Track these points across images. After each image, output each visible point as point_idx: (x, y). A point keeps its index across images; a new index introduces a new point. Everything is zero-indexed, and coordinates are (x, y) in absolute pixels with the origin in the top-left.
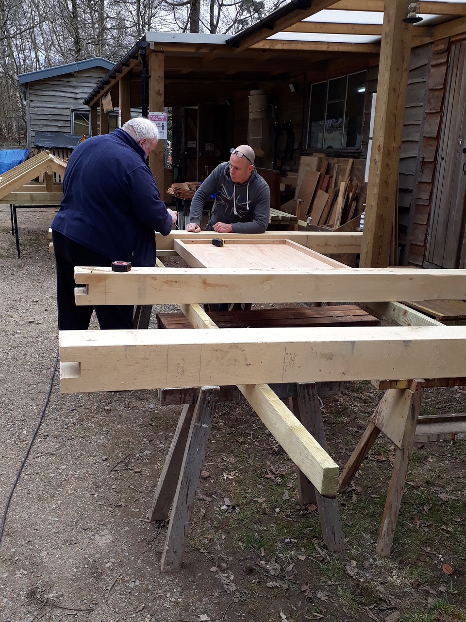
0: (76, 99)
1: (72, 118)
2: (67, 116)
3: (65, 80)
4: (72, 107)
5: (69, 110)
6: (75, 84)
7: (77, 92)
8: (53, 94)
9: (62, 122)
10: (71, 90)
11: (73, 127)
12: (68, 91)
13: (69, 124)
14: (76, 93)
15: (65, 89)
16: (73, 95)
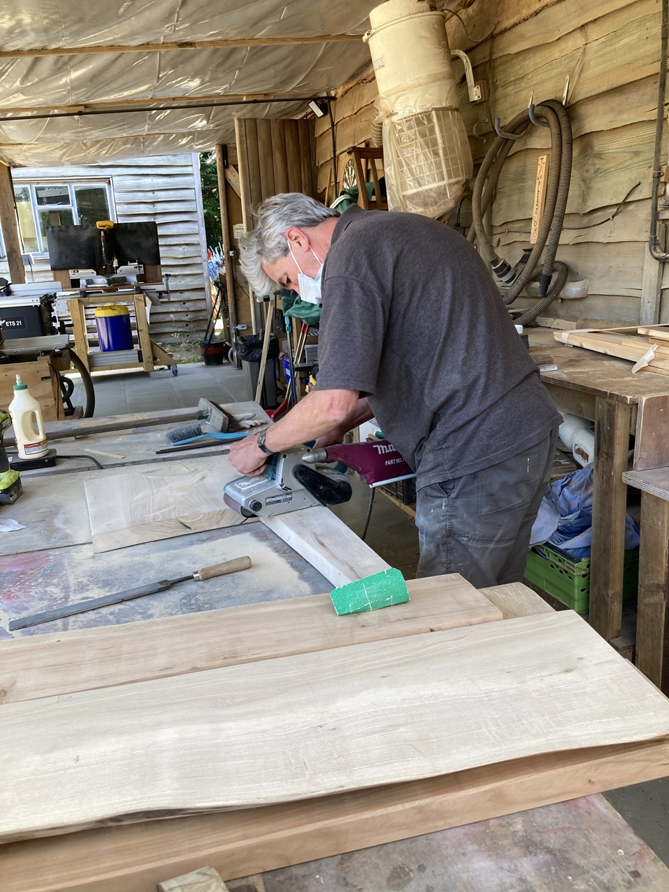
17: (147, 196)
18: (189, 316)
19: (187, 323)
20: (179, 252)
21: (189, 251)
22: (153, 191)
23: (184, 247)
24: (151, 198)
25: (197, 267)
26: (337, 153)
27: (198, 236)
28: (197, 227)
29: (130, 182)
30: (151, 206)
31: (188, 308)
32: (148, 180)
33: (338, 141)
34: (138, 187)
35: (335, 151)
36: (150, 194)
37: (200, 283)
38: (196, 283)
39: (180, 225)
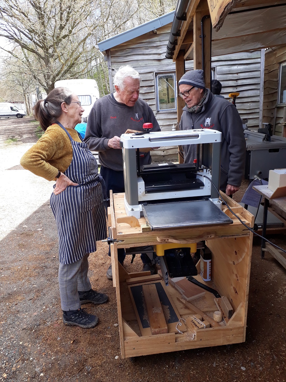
0: (159, 60)
1: (156, 83)
2: (150, 81)
3: (147, 40)
4: (155, 70)
5: (152, 74)
6: (158, 44)
7: (161, 52)
8: (135, 59)
9: (145, 88)
10: (154, 51)
11: (157, 93)
12: (151, 53)
13: (152, 89)
14: (160, 54)
15: (147, 51)
16: (156, 57)
17: (234, 76)
20: (247, 106)
21: (252, 105)
22: (237, 73)
23: (250, 103)
24: (236, 77)
25: (257, 114)
27: (258, 97)
28: (259, 92)
29: (226, 69)
30: (235, 82)
32: (235, 68)
34: (230, 71)
36: (236, 75)
37: (257, 123)
38: (254, 123)
39: (249, 92)
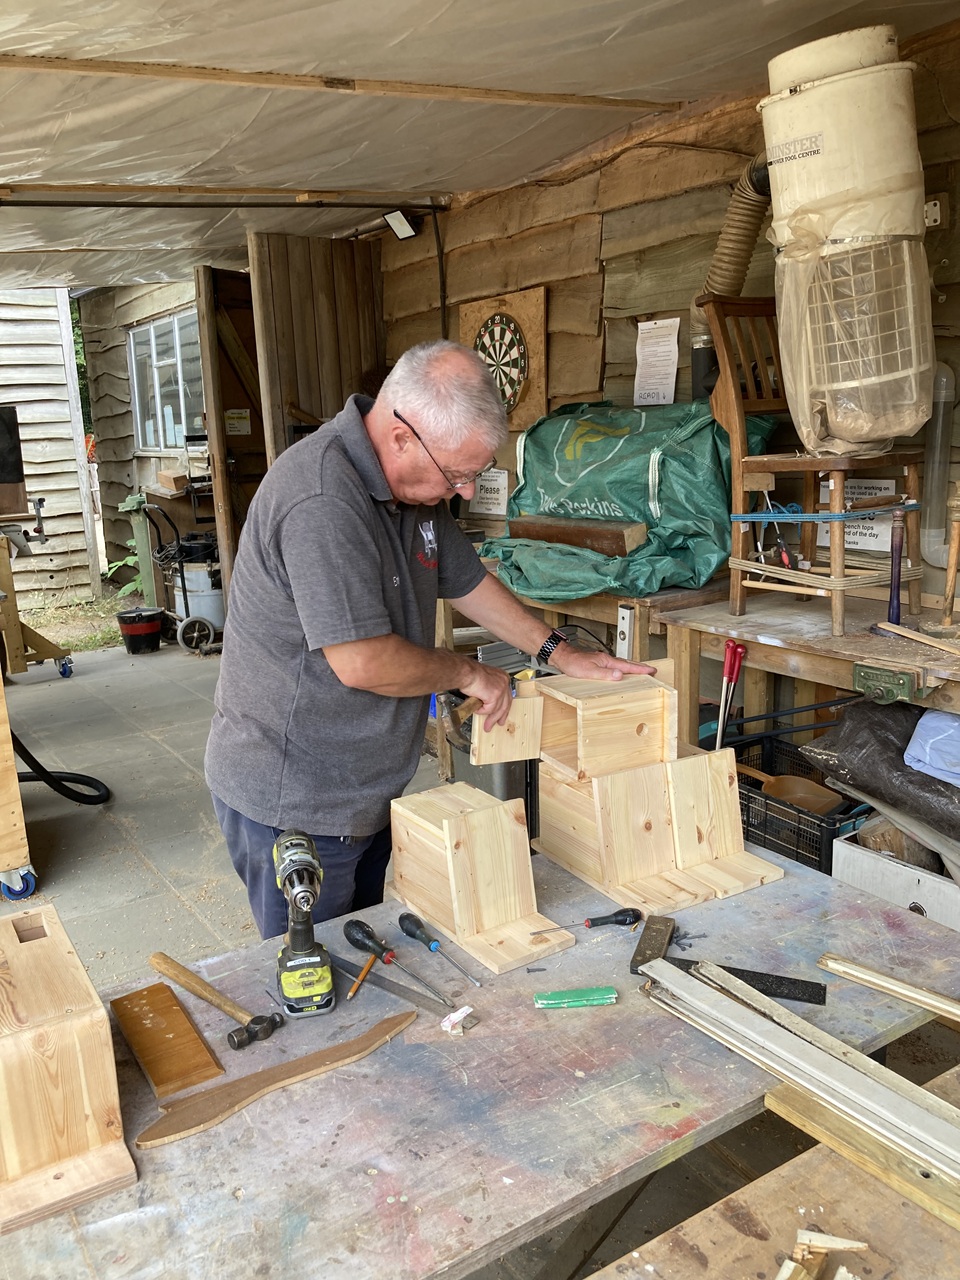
18: (55, 562)
19: (52, 573)
20: (36, 452)
21: (53, 451)
23: (44, 443)
25: (70, 477)
26: (452, 300)
27: (69, 425)
28: (67, 410)
31: (54, 548)
33: (449, 281)
35: (444, 297)
37: (73, 504)
38: (66, 505)
39: (37, 407)
